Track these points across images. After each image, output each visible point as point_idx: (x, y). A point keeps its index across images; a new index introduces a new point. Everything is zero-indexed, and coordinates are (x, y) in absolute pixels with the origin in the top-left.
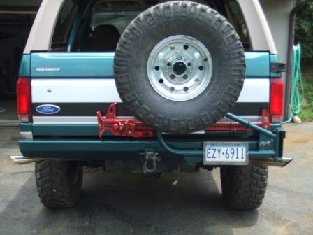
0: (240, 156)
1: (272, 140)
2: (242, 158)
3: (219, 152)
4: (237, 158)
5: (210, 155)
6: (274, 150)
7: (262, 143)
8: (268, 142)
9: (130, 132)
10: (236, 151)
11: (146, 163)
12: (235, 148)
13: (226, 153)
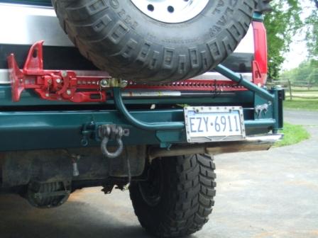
0: (234, 128)
1: (270, 103)
2: (237, 130)
3: (206, 123)
4: (231, 130)
5: (195, 128)
6: (274, 117)
7: (259, 107)
8: (266, 106)
9: (69, 92)
10: (227, 120)
11: (105, 141)
12: (226, 116)
13: (216, 124)
